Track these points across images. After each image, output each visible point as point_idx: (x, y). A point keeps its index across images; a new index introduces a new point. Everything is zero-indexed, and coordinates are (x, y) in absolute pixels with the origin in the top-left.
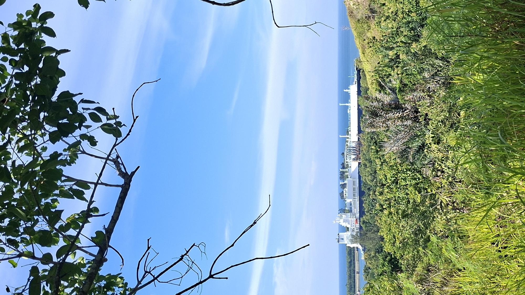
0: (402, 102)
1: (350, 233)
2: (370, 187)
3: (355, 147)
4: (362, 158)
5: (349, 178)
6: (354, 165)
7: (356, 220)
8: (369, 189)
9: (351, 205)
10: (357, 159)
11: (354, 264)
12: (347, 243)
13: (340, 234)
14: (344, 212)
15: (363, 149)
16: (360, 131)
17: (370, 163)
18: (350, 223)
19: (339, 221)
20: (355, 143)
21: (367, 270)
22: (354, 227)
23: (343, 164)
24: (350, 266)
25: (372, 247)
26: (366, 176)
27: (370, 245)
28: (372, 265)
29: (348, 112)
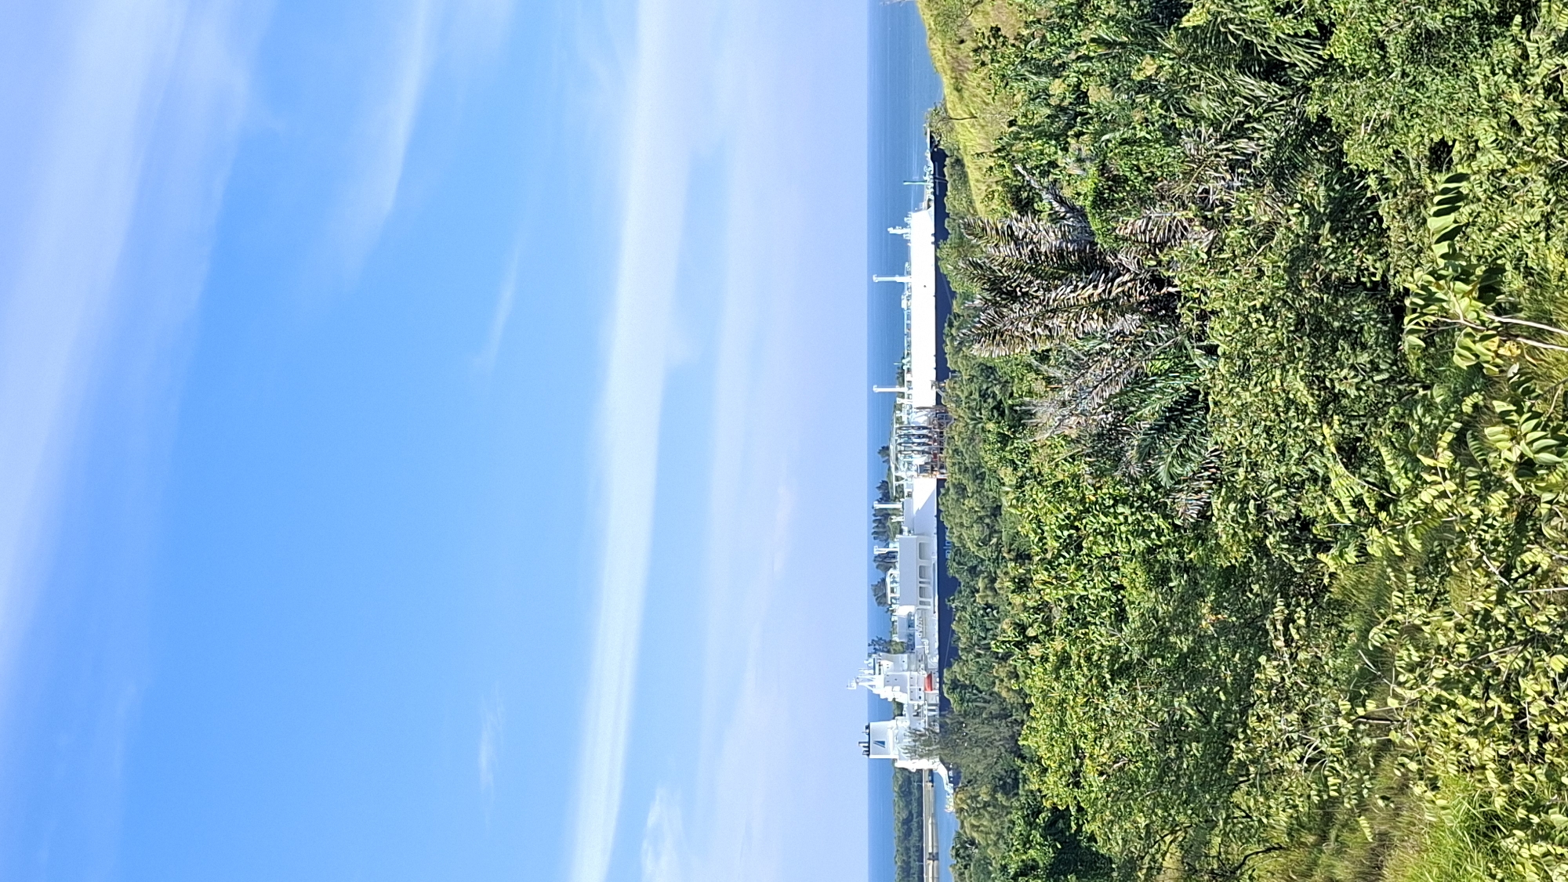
0: (1105, 246)
1: (908, 724)
2: (975, 562)
3: (925, 425)
4: (948, 463)
5: (905, 533)
6: (922, 490)
7: (930, 677)
8: (973, 571)
9: (911, 625)
10: (932, 468)
11: (920, 826)
12: (897, 757)
13: (872, 724)
14: (889, 652)
15: (953, 433)
16: (942, 372)
17: (978, 481)
18: (908, 687)
19: (869, 680)
20: (924, 412)
21: (964, 848)
22: (921, 702)
23: (884, 486)
24: (908, 834)
25: (981, 771)
26: (962, 525)
27: (974, 762)
28: (982, 831)
29: (904, 305)
